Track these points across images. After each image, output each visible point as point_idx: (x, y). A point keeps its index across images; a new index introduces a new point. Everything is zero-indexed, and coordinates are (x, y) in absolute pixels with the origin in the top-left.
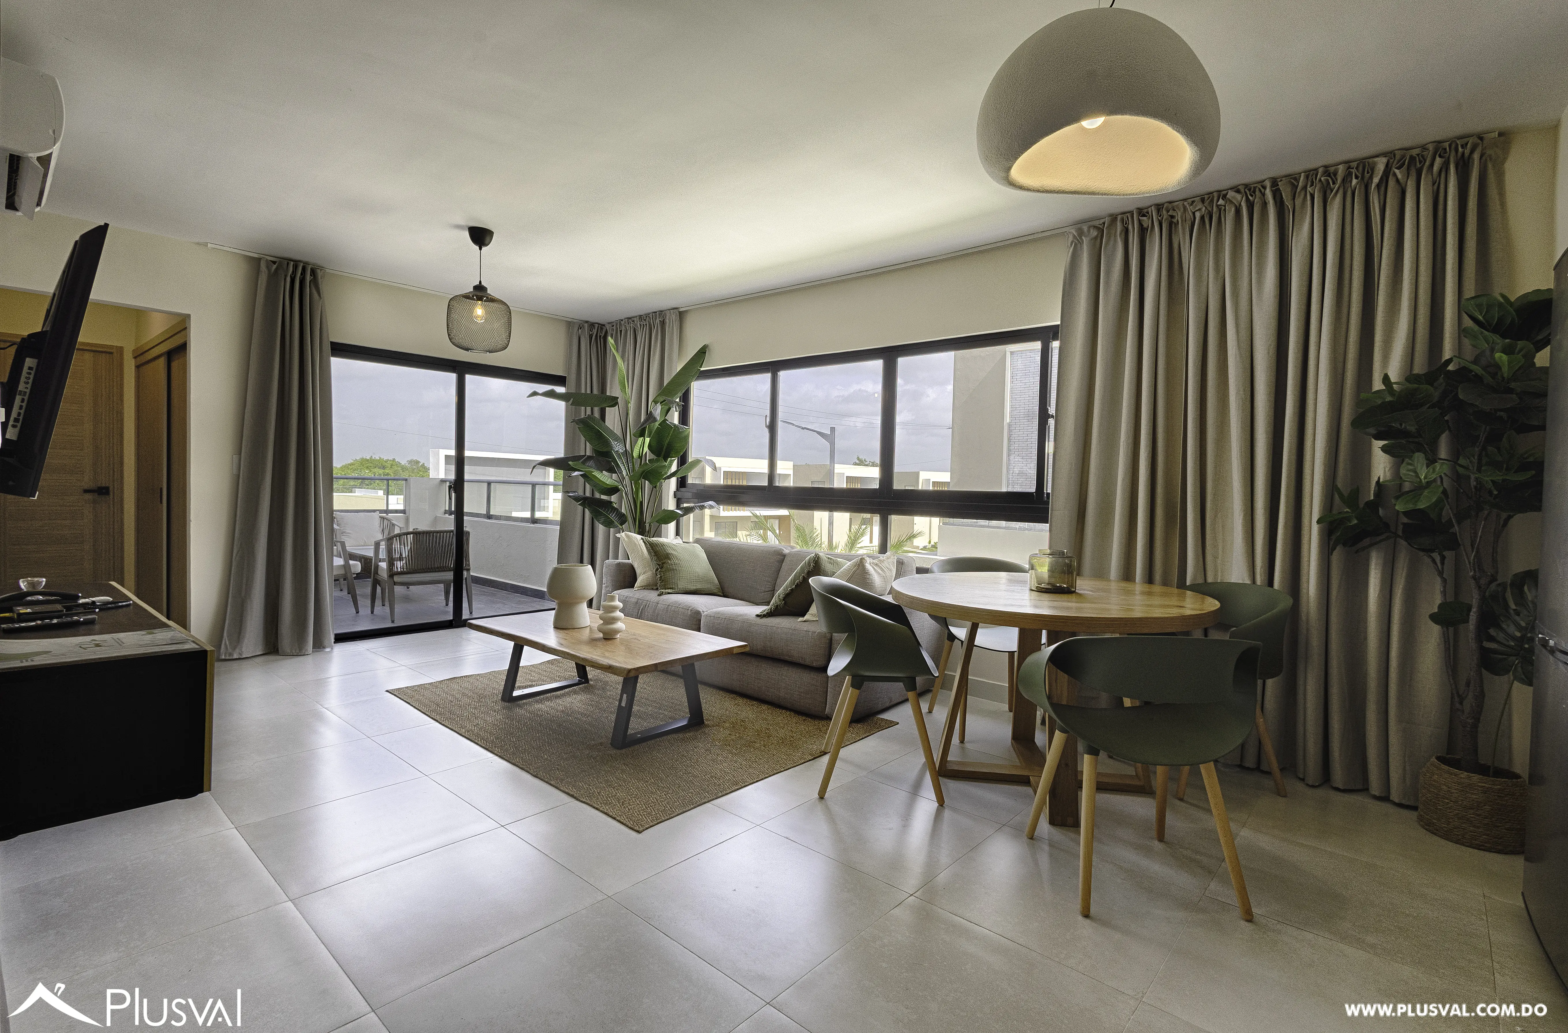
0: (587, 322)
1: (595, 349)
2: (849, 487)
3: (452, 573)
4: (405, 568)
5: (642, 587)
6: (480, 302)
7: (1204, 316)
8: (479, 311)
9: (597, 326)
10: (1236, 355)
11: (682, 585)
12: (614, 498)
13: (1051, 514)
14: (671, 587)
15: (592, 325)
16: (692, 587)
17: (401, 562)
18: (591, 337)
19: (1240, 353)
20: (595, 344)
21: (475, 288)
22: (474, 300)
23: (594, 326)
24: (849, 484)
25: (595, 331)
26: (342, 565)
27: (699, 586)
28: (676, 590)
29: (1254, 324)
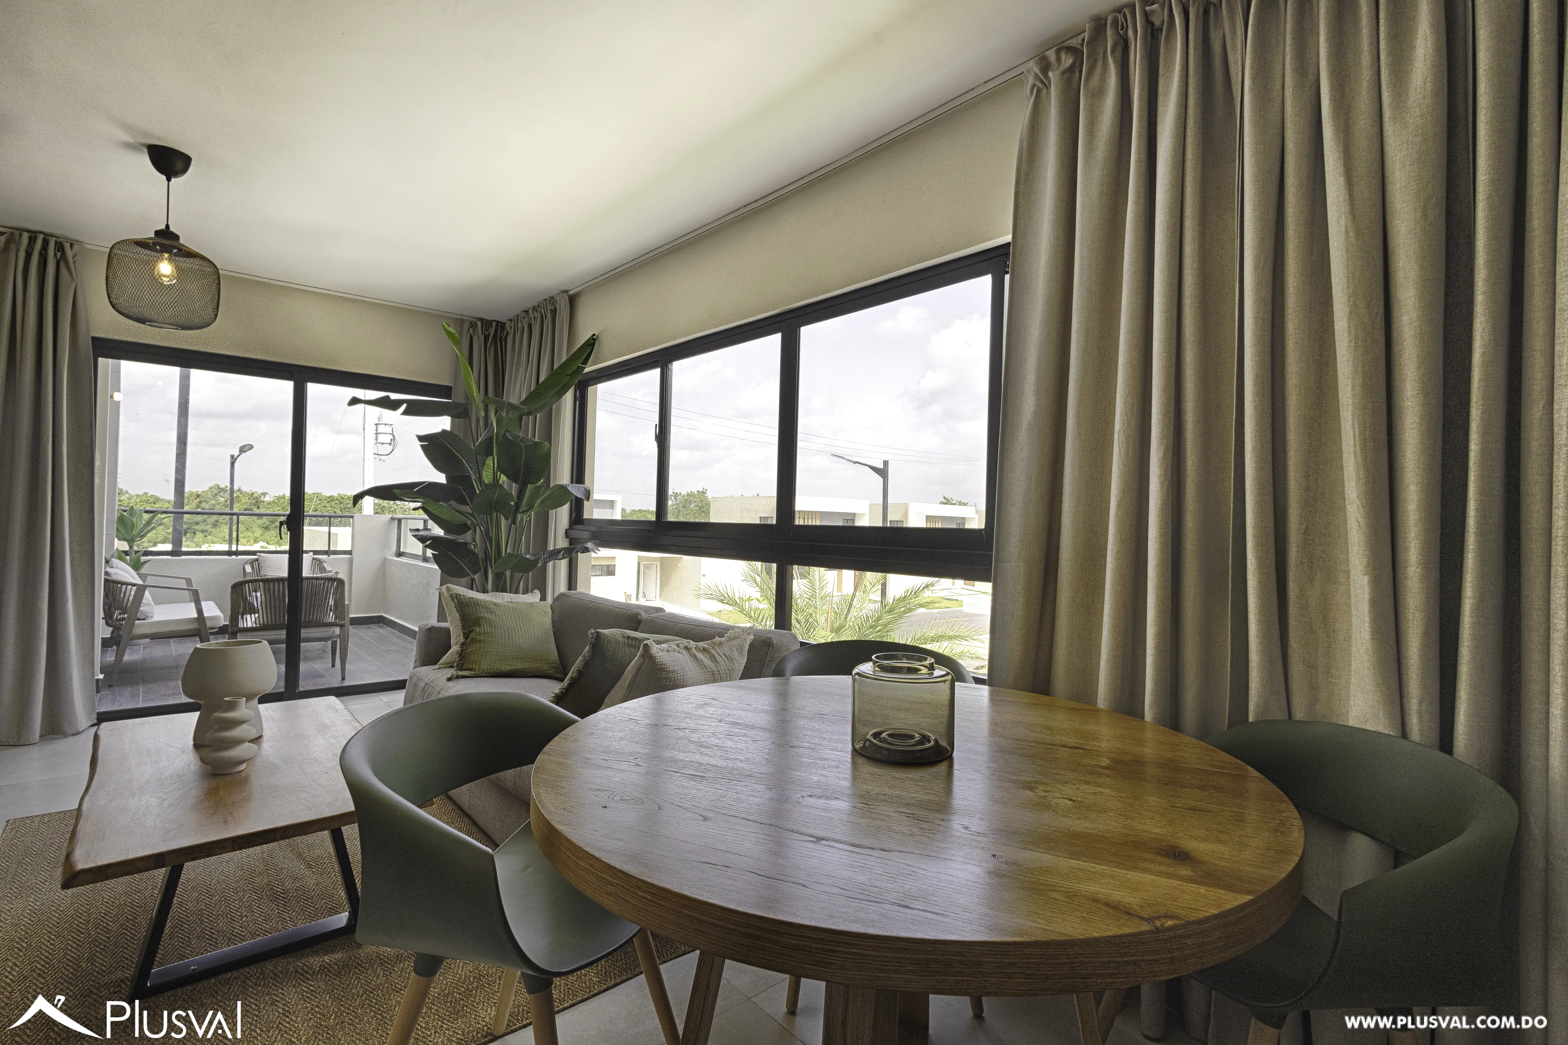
0: (482, 320)
1: (492, 353)
2: (928, 526)
3: (284, 632)
4: (258, 622)
5: (447, 663)
6: (166, 255)
7: (1277, 168)
8: (165, 268)
9: (494, 324)
10: (1347, 232)
11: (486, 664)
12: (467, 537)
13: (996, 567)
14: (471, 666)
15: (486, 323)
16: (506, 668)
17: (253, 615)
18: (486, 338)
19: (1358, 231)
20: (493, 348)
21: (158, 233)
22: (157, 251)
23: (491, 325)
24: (929, 524)
25: (492, 331)
26: (195, 619)
27: (519, 666)
28: (476, 672)
29: (1389, 164)
